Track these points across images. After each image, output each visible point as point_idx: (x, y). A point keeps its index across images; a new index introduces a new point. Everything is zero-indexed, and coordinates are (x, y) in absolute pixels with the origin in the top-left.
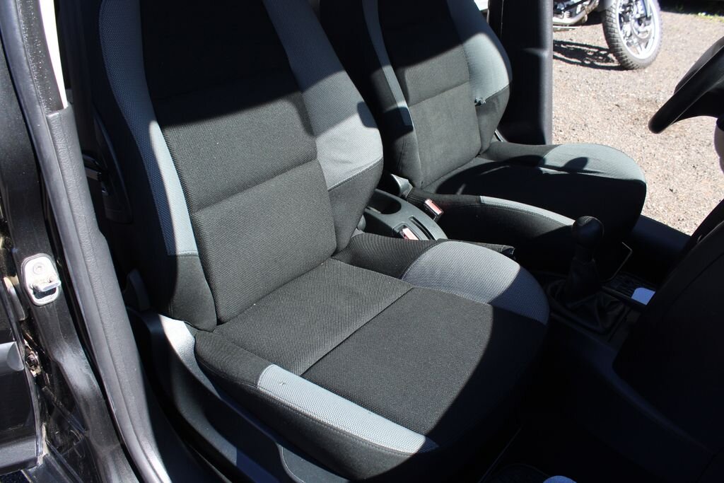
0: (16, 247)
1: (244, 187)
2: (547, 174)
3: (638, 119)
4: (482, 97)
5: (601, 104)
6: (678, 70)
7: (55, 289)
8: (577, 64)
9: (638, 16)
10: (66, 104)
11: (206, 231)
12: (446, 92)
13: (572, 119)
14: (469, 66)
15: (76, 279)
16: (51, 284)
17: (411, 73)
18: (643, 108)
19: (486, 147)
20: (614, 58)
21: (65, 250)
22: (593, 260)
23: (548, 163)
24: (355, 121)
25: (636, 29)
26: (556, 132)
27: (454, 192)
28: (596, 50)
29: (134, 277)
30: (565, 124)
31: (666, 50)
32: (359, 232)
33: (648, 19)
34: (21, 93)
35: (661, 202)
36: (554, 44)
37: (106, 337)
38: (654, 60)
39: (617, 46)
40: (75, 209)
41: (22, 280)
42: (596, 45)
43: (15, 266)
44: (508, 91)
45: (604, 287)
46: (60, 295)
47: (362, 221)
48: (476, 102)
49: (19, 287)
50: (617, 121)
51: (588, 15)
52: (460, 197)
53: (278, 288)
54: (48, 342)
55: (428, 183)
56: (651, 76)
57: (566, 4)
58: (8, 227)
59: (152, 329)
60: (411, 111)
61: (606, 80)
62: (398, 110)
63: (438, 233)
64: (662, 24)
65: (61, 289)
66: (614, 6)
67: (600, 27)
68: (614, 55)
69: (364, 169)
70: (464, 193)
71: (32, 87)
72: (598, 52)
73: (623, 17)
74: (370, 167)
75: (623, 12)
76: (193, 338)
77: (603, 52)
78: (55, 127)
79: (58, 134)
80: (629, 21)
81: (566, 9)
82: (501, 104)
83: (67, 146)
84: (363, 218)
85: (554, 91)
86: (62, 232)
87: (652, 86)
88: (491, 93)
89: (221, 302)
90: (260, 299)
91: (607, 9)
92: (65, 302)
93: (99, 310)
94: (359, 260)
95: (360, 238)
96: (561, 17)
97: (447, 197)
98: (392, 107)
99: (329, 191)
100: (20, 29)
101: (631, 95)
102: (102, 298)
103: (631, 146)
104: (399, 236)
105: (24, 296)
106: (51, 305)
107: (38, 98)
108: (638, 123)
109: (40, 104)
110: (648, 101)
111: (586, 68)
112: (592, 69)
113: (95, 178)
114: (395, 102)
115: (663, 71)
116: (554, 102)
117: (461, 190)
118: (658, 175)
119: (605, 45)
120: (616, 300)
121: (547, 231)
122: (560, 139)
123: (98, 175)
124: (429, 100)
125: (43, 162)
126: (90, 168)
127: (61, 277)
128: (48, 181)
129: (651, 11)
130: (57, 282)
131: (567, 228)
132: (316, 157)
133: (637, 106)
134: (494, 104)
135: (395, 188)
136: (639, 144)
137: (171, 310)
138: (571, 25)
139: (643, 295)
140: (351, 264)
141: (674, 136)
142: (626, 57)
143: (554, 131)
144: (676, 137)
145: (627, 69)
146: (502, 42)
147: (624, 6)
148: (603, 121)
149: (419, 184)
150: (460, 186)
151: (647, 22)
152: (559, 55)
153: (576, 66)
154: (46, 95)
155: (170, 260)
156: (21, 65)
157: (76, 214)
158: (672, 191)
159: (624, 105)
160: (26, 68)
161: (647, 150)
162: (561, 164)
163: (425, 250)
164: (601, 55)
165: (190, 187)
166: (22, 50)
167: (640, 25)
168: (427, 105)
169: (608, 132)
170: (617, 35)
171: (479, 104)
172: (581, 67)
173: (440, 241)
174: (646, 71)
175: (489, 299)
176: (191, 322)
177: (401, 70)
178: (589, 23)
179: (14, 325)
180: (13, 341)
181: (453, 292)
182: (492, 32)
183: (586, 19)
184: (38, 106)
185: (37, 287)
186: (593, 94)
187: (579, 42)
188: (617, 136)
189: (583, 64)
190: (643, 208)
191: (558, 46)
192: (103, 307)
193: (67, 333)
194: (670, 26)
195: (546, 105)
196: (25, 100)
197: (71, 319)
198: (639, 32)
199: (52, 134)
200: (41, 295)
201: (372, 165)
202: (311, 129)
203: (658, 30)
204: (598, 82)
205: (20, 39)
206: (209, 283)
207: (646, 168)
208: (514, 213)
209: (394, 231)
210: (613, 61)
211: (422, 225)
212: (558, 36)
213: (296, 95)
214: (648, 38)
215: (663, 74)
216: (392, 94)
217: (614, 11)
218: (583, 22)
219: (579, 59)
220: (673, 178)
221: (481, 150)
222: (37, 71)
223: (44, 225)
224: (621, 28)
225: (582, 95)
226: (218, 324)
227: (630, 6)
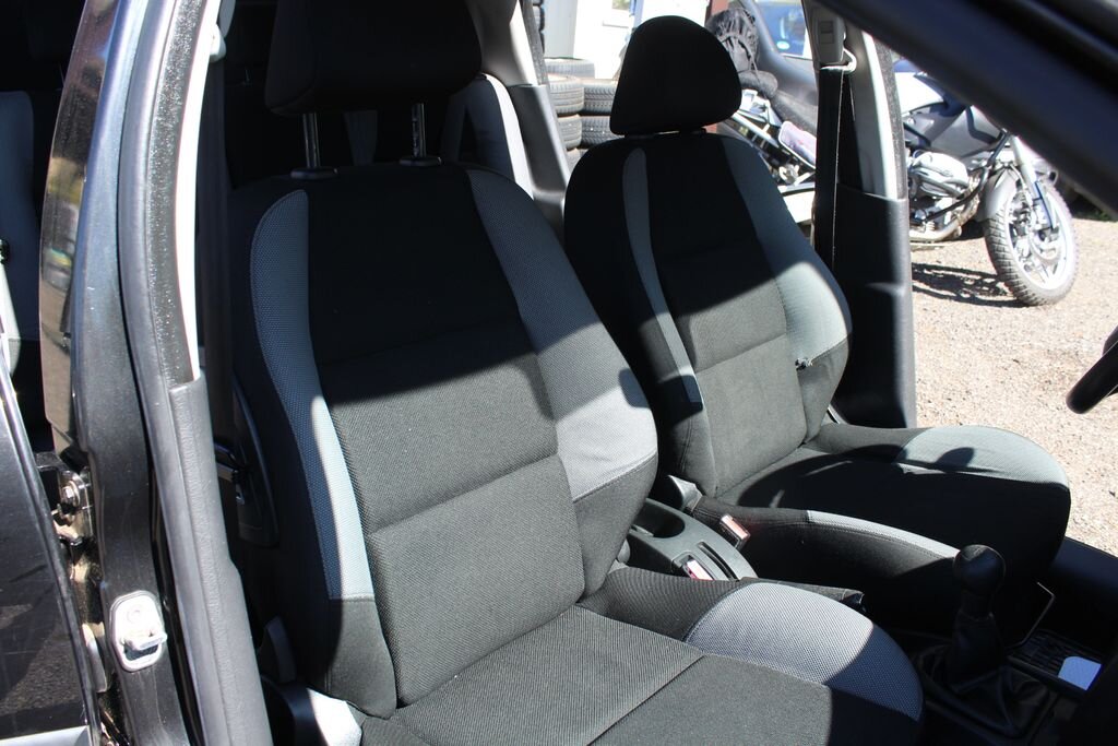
0: (106, 581)
1: (446, 496)
2: (911, 474)
3: (1050, 382)
4: (806, 357)
5: (990, 359)
6: (1108, 305)
7: (157, 646)
8: (950, 298)
9: (1039, 227)
10: (197, 373)
11: (387, 562)
12: (751, 351)
13: (945, 383)
14: (786, 311)
15: (190, 633)
16: (152, 639)
17: (698, 323)
18: (1057, 365)
19: (814, 431)
20: (1006, 289)
21: (177, 587)
22: (991, 615)
23: (911, 456)
24: (616, 397)
25: (1037, 246)
26: (921, 403)
27: (766, 504)
28: (978, 278)
29: (275, 631)
30: (936, 390)
31: (1087, 275)
32: (619, 566)
33: (1055, 231)
34: (138, 359)
35: (1098, 514)
36: (913, 269)
37: (228, 725)
38: (1068, 291)
39: (1010, 271)
40: (198, 526)
41: (109, 630)
42: (977, 270)
43: (102, 610)
44: (847, 346)
45: (1011, 658)
46: (164, 655)
47: (625, 550)
48: (797, 363)
49: (104, 641)
50: (1016, 385)
51: (963, 227)
52: (776, 512)
53: (493, 651)
54: (137, 729)
55: (726, 489)
56: (1065, 315)
57: (928, 210)
58: (97, 549)
59: (296, 711)
60: (699, 379)
61: (996, 322)
62: (680, 380)
63: (742, 568)
64: (1076, 238)
65: (166, 646)
66: (1000, 213)
67: (982, 241)
68: (1006, 285)
69: (628, 470)
70: (781, 505)
71: (152, 349)
72: (981, 280)
73: (1016, 229)
74: (638, 467)
75: (1015, 222)
76: (359, 730)
77: (989, 280)
78: (180, 406)
79: (182, 416)
80: (1025, 234)
81: (928, 219)
82: (835, 367)
83: (194, 435)
84: (626, 543)
85: (916, 340)
86: (176, 560)
87: (1069, 330)
88: (821, 350)
89: (405, 673)
90: (464, 669)
91: (990, 217)
92: (169, 667)
93: (220, 682)
94: (619, 611)
95: (622, 574)
96: (922, 229)
97: (756, 512)
98: (672, 375)
99: (575, 502)
100: (147, 270)
101: (1036, 344)
102: (226, 663)
103: (1042, 425)
104: (681, 572)
105: (111, 655)
106: (149, 670)
107: (160, 365)
108: (1051, 387)
109: (161, 373)
110: (1064, 354)
111: (964, 304)
112: (973, 306)
113: (228, 478)
114: (675, 368)
115: (1085, 307)
116: (916, 357)
117: (777, 499)
118: (1089, 470)
119: (991, 270)
120: (1035, 680)
121: (914, 567)
122: (928, 414)
123: (233, 474)
124: (728, 363)
125: (158, 457)
126: (223, 464)
127: (168, 629)
128: (163, 483)
129: (1058, 220)
130: (162, 637)
131: (945, 562)
132: (555, 453)
133: (1048, 361)
134: (825, 366)
135: (675, 498)
136: (1055, 421)
137: (327, 684)
138: (937, 241)
139: (1079, 672)
140: (607, 615)
141: (1110, 408)
142: (1025, 287)
143: (919, 401)
144: (1114, 410)
145: (1027, 305)
146: (834, 276)
147: (1016, 213)
148: (994, 386)
149: (711, 490)
150: (775, 494)
151: (1053, 236)
152: (922, 286)
153: (948, 301)
154: (172, 361)
155: (333, 608)
156: (142, 320)
157: (198, 534)
158: (1113, 494)
159: (1027, 360)
160: (148, 322)
161: (1068, 430)
162: (932, 459)
163: (722, 596)
164: (986, 285)
165: (365, 495)
166: (146, 299)
167: (1043, 239)
168: (724, 369)
169: (1003, 403)
170: (1008, 255)
171: (803, 367)
172: (957, 303)
173: (747, 581)
174: (1058, 306)
175: (825, 677)
176: (357, 703)
177: (684, 318)
178: (964, 237)
179: (89, 699)
180: (84, 724)
181: (767, 664)
182: (820, 261)
183: (960, 232)
184: (159, 377)
185: (131, 643)
186: (977, 344)
187: (950, 266)
188: (1017, 408)
189: (959, 299)
190: (1069, 523)
191: (919, 272)
192: (227, 677)
193: (167, 716)
194: (1089, 240)
195: (905, 367)
196: (141, 368)
197: (176, 693)
198: (1042, 251)
199: (175, 417)
200: (134, 654)
201: (640, 463)
202: (549, 408)
203: (1071, 246)
204: (983, 325)
205: (144, 284)
206: (387, 643)
207: (1068, 459)
208: (860, 537)
209: (673, 565)
210: (1005, 293)
211: (716, 555)
212: (918, 258)
213: (529, 358)
214: (1057, 259)
215: (1085, 311)
216: (671, 355)
217: (1001, 220)
218: (955, 236)
219: (952, 291)
220: (1113, 474)
221: (806, 437)
222: (163, 327)
223: (149, 547)
224: (1014, 244)
225: (959, 346)
226: (398, 707)
227: (1025, 212)
